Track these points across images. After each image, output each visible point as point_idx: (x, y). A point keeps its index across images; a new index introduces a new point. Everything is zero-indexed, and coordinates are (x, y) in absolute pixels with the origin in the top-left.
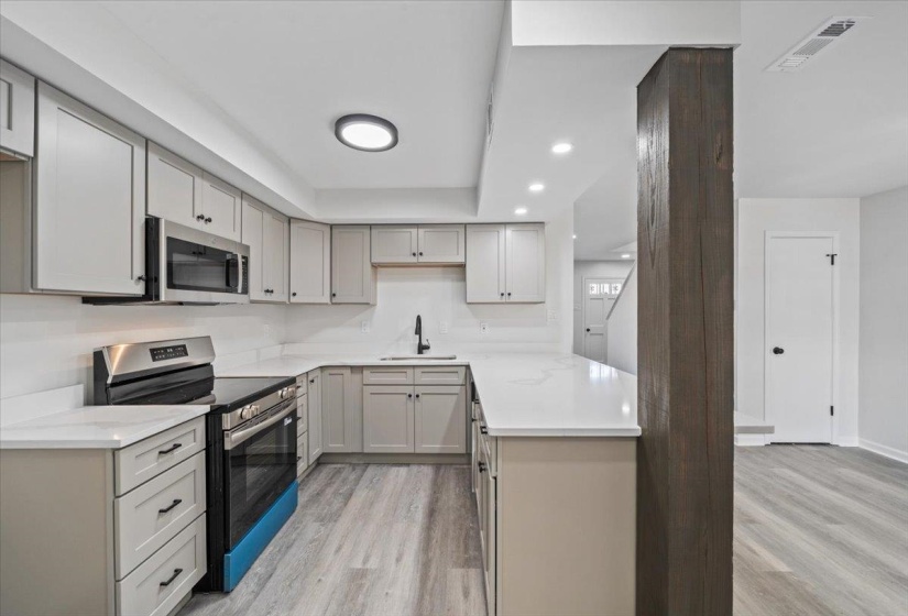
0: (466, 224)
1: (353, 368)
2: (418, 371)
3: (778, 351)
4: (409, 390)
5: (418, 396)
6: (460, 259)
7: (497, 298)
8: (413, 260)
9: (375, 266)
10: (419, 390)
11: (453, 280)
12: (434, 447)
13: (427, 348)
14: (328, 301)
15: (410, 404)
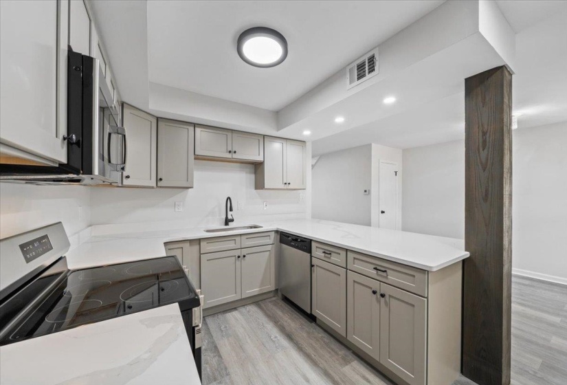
0: (264, 136)
1: (191, 241)
2: (244, 237)
3: (383, 212)
4: (237, 253)
5: (244, 256)
6: (260, 159)
7: (283, 186)
8: (229, 156)
9: (197, 158)
10: (244, 252)
11: (246, 173)
12: (255, 291)
13: (232, 220)
14: (155, 185)
15: (238, 263)
